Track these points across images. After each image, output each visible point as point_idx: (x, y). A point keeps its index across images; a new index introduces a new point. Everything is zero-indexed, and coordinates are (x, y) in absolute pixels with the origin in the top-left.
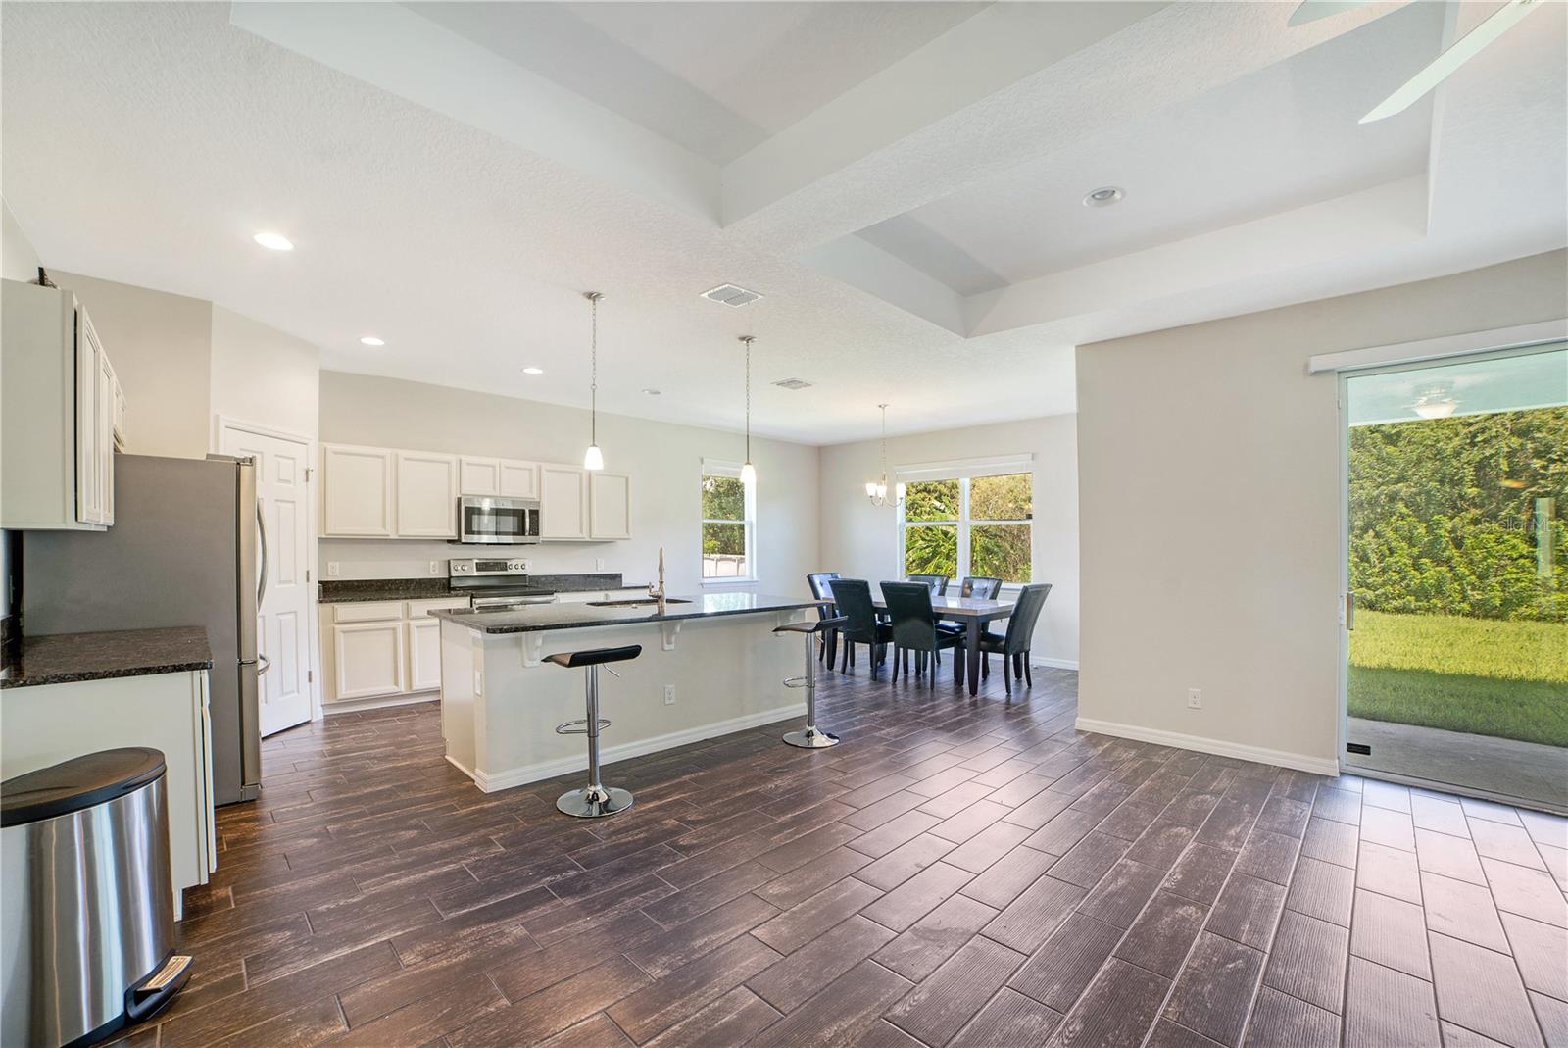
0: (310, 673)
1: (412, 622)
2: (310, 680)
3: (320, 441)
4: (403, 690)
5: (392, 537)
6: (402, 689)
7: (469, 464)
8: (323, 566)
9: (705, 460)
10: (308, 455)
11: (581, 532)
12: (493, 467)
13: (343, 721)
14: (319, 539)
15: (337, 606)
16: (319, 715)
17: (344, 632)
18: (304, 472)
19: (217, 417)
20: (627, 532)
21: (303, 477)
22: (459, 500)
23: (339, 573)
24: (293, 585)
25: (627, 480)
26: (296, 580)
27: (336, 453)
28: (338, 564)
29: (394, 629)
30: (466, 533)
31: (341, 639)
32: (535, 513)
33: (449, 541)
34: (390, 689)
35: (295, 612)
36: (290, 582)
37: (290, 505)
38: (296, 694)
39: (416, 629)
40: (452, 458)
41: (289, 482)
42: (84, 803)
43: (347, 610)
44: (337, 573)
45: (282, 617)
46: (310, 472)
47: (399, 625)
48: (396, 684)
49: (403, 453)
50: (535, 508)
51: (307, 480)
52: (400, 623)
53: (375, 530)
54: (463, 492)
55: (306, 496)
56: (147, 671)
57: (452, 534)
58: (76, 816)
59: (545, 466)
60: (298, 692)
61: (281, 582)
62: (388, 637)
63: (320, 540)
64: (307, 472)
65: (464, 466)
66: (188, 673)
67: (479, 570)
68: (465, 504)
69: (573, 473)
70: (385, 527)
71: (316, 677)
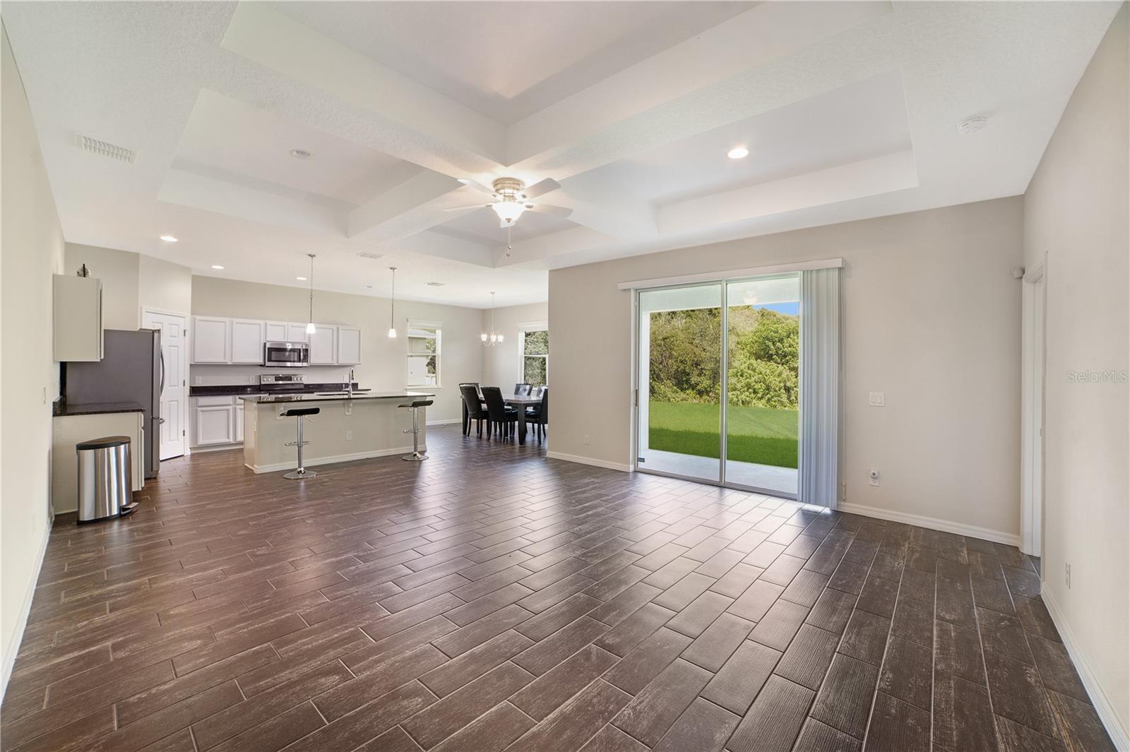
0: (184, 432)
1: (238, 407)
2: (184, 435)
3: (192, 314)
5: (230, 363)
6: (231, 440)
7: (271, 325)
8: (192, 378)
9: (410, 320)
10: (185, 323)
11: (333, 360)
12: (284, 326)
13: (201, 455)
15: (199, 398)
16: (188, 453)
17: (202, 411)
18: (183, 332)
19: (141, 308)
20: (359, 361)
21: (183, 334)
22: (265, 344)
23: (201, 382)
24: (176, 388)
25: (359, 332)
26: (178, 385)
27: (200, 320)
28: (201, 377)
29: (228, 410)
30: (268, 361)
31: (200, 415)
32: (306, 350)
33: (260, 365)
34: (224, 440)
35: (177, 401)
37: (176, 348)
38: (176, 441)
39: (239, 410)
40: (262, 322)
41: (175, 337)
42: (108, 446)
43: (204, 401)
44: (200, 382)
45: (171, 403)
48: (228, 438)
49: (235, 320)
50: (306, 348)
51: (185, 335)
53: (219, 359)
54: (267, 340)
55: (184, 344)
56: (123, 411)
57: (261, 361)
58: (106, 449)
60: (178, 441)
61: (170, 386)
62: (225, 414)
63: (191, 365)
64: (185, 331)
65: (268, 326)
66: (136, 413)
67: (276, 380)
68: (268, 346)
69: (329, 329)
70: (225, 358)
71: (187, 433)
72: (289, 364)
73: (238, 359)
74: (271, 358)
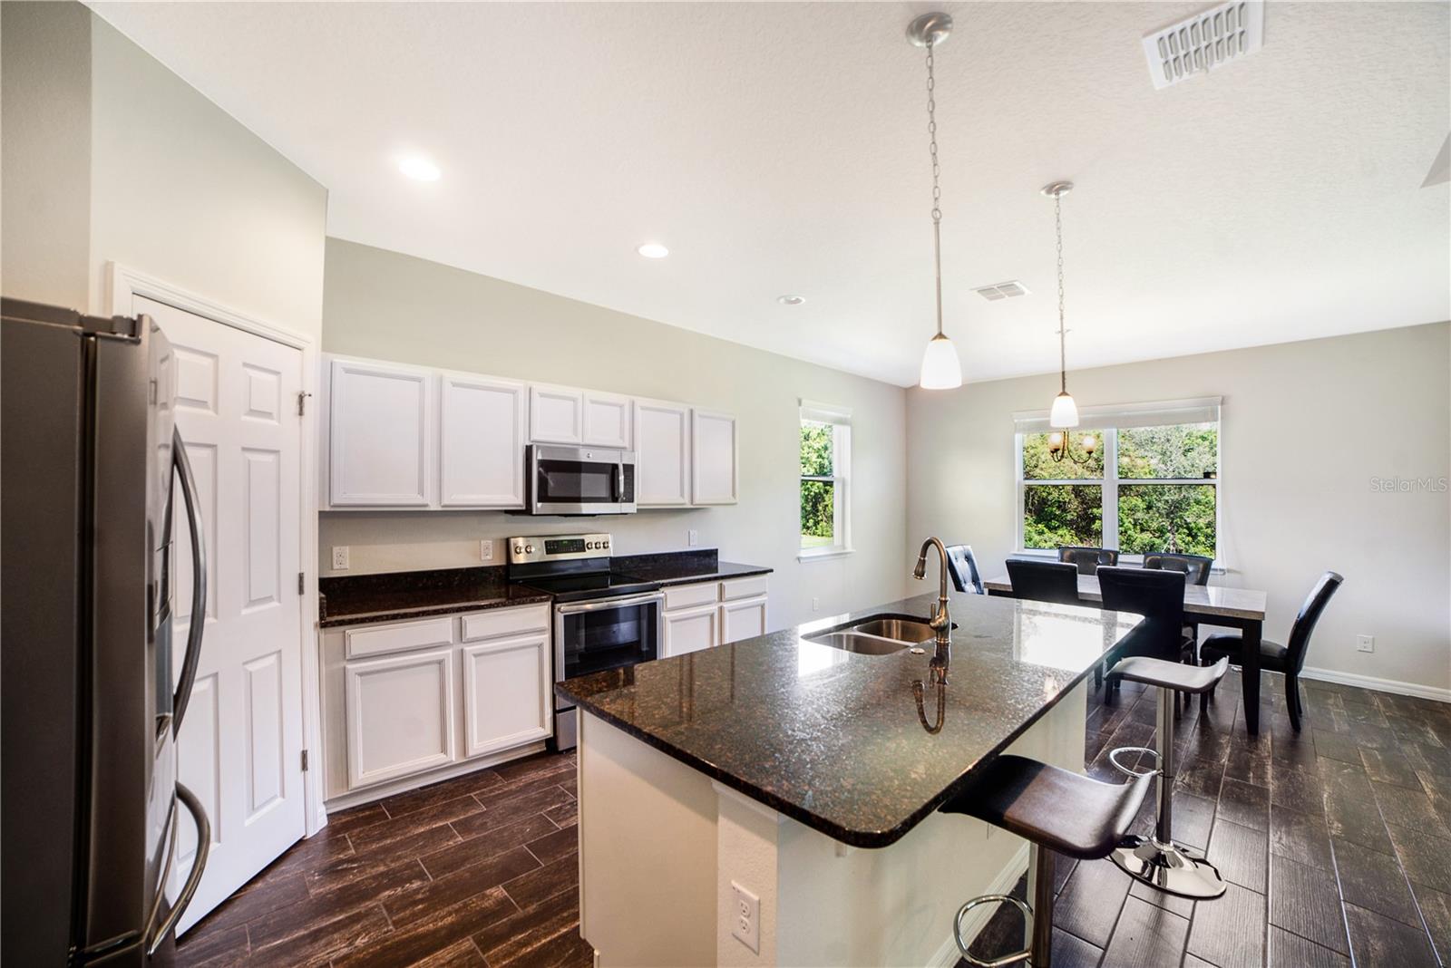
0: (304, 755)
1: (467, 649)
2: (304, 767)
3: (325, 347)
4: (454, 759)
5: (433, 508)
6: (452, 755)
7: (542, 395)
8: (326, 556)
9: (803, 401)
10: (304, 370)
11: (682, 495)
12: (575, 401)
13: (359, 830)
14: (320, 512)
16: (320, 821)
17: (361, 676)
18: (296, 399)
20: (734, 495)
21: (295, 407)
22: (528, 450)
23: (352, 562)
24: (275, 604)
25: (733, 423)
26: (279, 595)
27: (348, 371)
28: (348, 549)
29: (440, 663)
30: (536, 499)
31: (356, 687)
32: (629, 469)
33: (514, 512)
34: (434, 758)
35: (278, 653)
36: (269, 599)
37: (270, 458)
38: (279, 800)
39: (473, 658)
40: (519, 386)
41: (269, 415)
43: (365, 638)
44: (349, 563)
45: (250, 667)
46: (306, 399)
47: (448, 654)
48: (444, 750)
49: (451, 375)
50: (630, 463)
51: (301, 413)
52: (449, 651)
53: (405, 496)
54: (534, 437)
55: (299, 440)
57: (517, 500)
59: (640, 401)
60: (283, 796)
61: (252, 603)
62: (431, 675)
63: (322, 515)
64: (301, 398)
65: (536, 398)
67: (549, 552)
68: (537, 456)
69: (673, 412)
70: (421, 492)
71: (315, 761)
72: (586, 508)
73: (459, 497)
74: (546, 491)
